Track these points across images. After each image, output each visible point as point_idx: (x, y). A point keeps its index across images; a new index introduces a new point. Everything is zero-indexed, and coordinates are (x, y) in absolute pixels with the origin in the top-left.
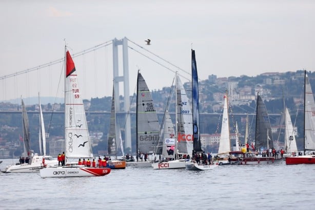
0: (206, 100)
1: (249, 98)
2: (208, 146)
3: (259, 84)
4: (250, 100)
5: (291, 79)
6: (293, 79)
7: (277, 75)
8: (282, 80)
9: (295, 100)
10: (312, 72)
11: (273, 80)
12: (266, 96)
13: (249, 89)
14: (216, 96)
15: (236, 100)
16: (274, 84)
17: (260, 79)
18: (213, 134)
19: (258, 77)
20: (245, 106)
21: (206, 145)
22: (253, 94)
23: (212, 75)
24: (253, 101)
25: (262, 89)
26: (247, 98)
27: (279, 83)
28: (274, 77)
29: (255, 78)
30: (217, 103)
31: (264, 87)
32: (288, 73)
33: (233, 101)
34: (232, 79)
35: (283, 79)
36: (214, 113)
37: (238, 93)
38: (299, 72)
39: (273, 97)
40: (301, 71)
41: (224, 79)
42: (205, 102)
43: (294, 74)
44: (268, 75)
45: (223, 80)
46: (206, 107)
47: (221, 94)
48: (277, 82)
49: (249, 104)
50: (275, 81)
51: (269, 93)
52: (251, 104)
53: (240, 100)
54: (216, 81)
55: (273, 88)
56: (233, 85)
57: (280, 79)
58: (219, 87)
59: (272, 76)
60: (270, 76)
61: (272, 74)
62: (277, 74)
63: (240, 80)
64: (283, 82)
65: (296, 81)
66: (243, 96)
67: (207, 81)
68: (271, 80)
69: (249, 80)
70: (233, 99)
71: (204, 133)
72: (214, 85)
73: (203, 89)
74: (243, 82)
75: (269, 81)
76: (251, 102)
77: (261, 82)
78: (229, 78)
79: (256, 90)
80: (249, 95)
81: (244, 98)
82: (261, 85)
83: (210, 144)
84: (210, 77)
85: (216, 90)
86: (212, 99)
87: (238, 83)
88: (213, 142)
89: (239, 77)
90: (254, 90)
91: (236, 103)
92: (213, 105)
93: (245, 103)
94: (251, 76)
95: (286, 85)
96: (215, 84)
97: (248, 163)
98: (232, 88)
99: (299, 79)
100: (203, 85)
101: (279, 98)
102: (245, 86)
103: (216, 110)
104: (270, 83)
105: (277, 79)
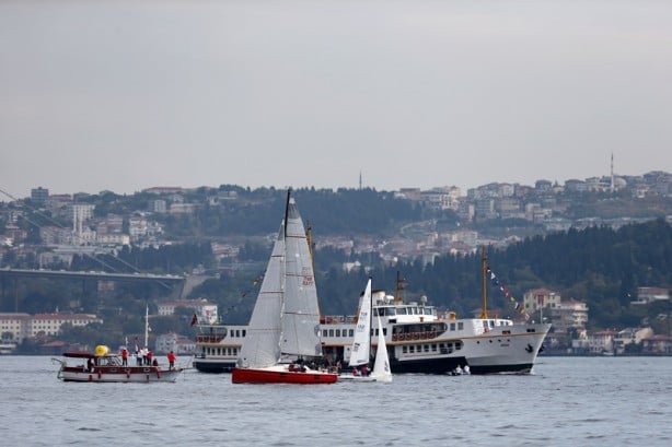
0: (25, 241)
1: (117, 240)
2: (25, 340)
3: (138, 212)
4: (118, 244)
5: (207, 203)
6: (212, 202)
7: (178, 193)
8: (188, 205)
9: (216, 247)
10: (252, 189)
11: (169, 203)
12: (153, 238)
13: (116, 220)
14: (46, 233)
15: (89, 244)
16: (172, 211)
17: (142, 201)
18: (37, 315)
19: (137, 195)
20: (108, 258)
21: (21, 337)
22: (126, 231)
23: (40, 188)
24: (125, 247)
25: (144, 223)
26: (112, 239)
27: (182, 211)
28: (170, 198)
29: (130, 197)
30: (49, 250)
31: (148, 218)
32: (202, 190)
33: (83, 245)
34: (82, 199)
35: (190, 202)
36: (42, 270)
37: (93, 229)
38: (226, 188)
39: (168, 240)
40: (229, 186)
41: (65, 198)
42: (22, 245)
43: (213, 192)
44: (158, 192)
45: (62, 201)
46: (24, 256)
47: (56, 230)
48: (178, 208)
49: (116, 253)
50: (172, 206)
51: (160, 229)
52: (119, 252)
53: (97, 244)
54: (47, 202)
55: (168, 220)
56: (82, 212)
57: (184, 202)
58: (54, 216)
59: (166, 195)
60: (162, 194)
61: (167, 192)
62: (179, 191)
63: (100, 202)
64: (189, 208)
65: (218, 206)
66: (103, 234)
67: (27, 201)
68: (164, 203)
69: (118, 201)
70: (81, 241)
71: (19, 312)
72: (43, 210)
73: (19, 218)
74: (106, 205)
75: (160, 207)
76: (120, 248)
77: (144, 207)
78: (75, 195)
79: (131, 222)
80: (117, 233)
81: (105, 239)
82: (143, 214)
83: (29, 336)
84: (34, 192)
85: (46, 220)
86: (39, 241)
87: (93, 207)
88: (38, 330)
89: (97, 193)
90: (128, 224)
91: (88, 251)
92: (39, 252)
93: (109, 250)
94: (122, 194)
95: (195, 214)
96: (44, 207)
97: (105, 377)
98: (81, 219)
99: (225, 203)
100: (20, 209)
101: (180, 242)
102: (110, 214)
103: (46, 263)
104: (163, 210)
105: (177, 202)
